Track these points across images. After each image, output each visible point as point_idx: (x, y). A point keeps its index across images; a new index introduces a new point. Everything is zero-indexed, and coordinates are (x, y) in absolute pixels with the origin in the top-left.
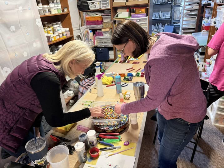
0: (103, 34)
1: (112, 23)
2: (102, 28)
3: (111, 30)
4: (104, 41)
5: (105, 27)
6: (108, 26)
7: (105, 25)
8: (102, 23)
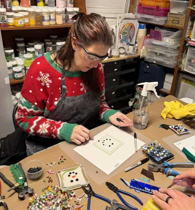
0: (162, 36)
2: (164, 24)
4: (159, 51)
5: (170, 24)
6: (177, 22)
7: (171, 20)
8: (167, 14)
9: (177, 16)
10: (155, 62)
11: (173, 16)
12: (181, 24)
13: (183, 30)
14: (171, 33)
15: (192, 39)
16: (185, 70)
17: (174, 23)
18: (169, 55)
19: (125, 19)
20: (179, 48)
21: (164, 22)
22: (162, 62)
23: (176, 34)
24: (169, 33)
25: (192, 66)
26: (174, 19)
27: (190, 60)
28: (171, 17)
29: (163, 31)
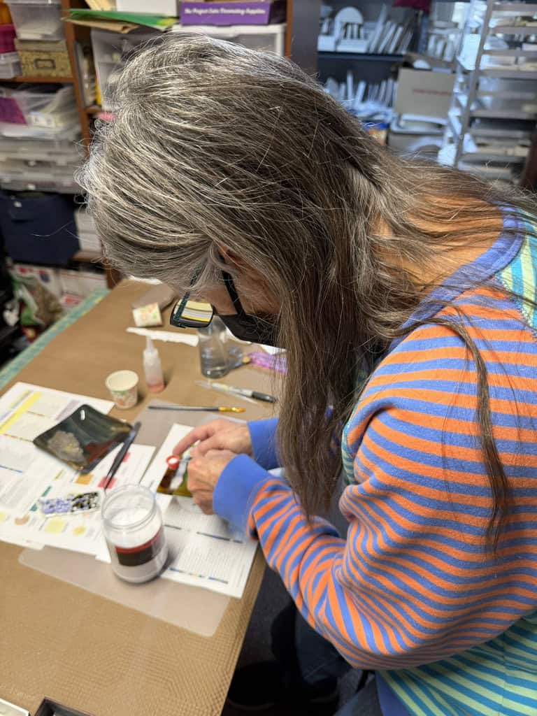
0: (23, 110)
1: (70, 50)
2: (13, 75)
4: (30, 154)
5: (31, 72)
6: (49, 64)
7: (32, 60)
8: (14, 45)
9: (44, 47)
10: (32, 187)
11: (33, 47)
12: (62, 70)
13: (71, 84)
14: (45, 98)
15: (105, 107)
17: (42, 68)
18: (61, 161)
20: (80, 136)
21: (11, 69)
22: (53, 184)
23: (58, 98)
24: (40, 99)
26: (37, 57)
28: (27, 51)
29: (21, 97)
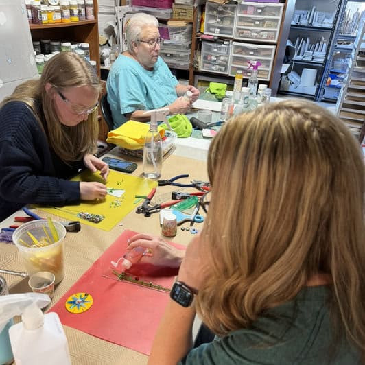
0: (170, 33)
1: (195, 9)
2: (169, 17)
3: (190, 26)
4: (169, 51)
5: (177, 17)
6: (185, 14)
7: (178, 12)
8: (171, 6)
9: (184, 7)
11: (180, 7)
12: (190, 17)
13: (192, 23)
15: (205, 33)
16: (202, 70)
17: (181, 16)
18: (182, 55)
19: (127, 13)
20: (190, 45)
21: (169, 15)
22: (175, 64)
25: (209, 63)
26: (181, 11)
27: (205, 58)
28: (177, 8)
